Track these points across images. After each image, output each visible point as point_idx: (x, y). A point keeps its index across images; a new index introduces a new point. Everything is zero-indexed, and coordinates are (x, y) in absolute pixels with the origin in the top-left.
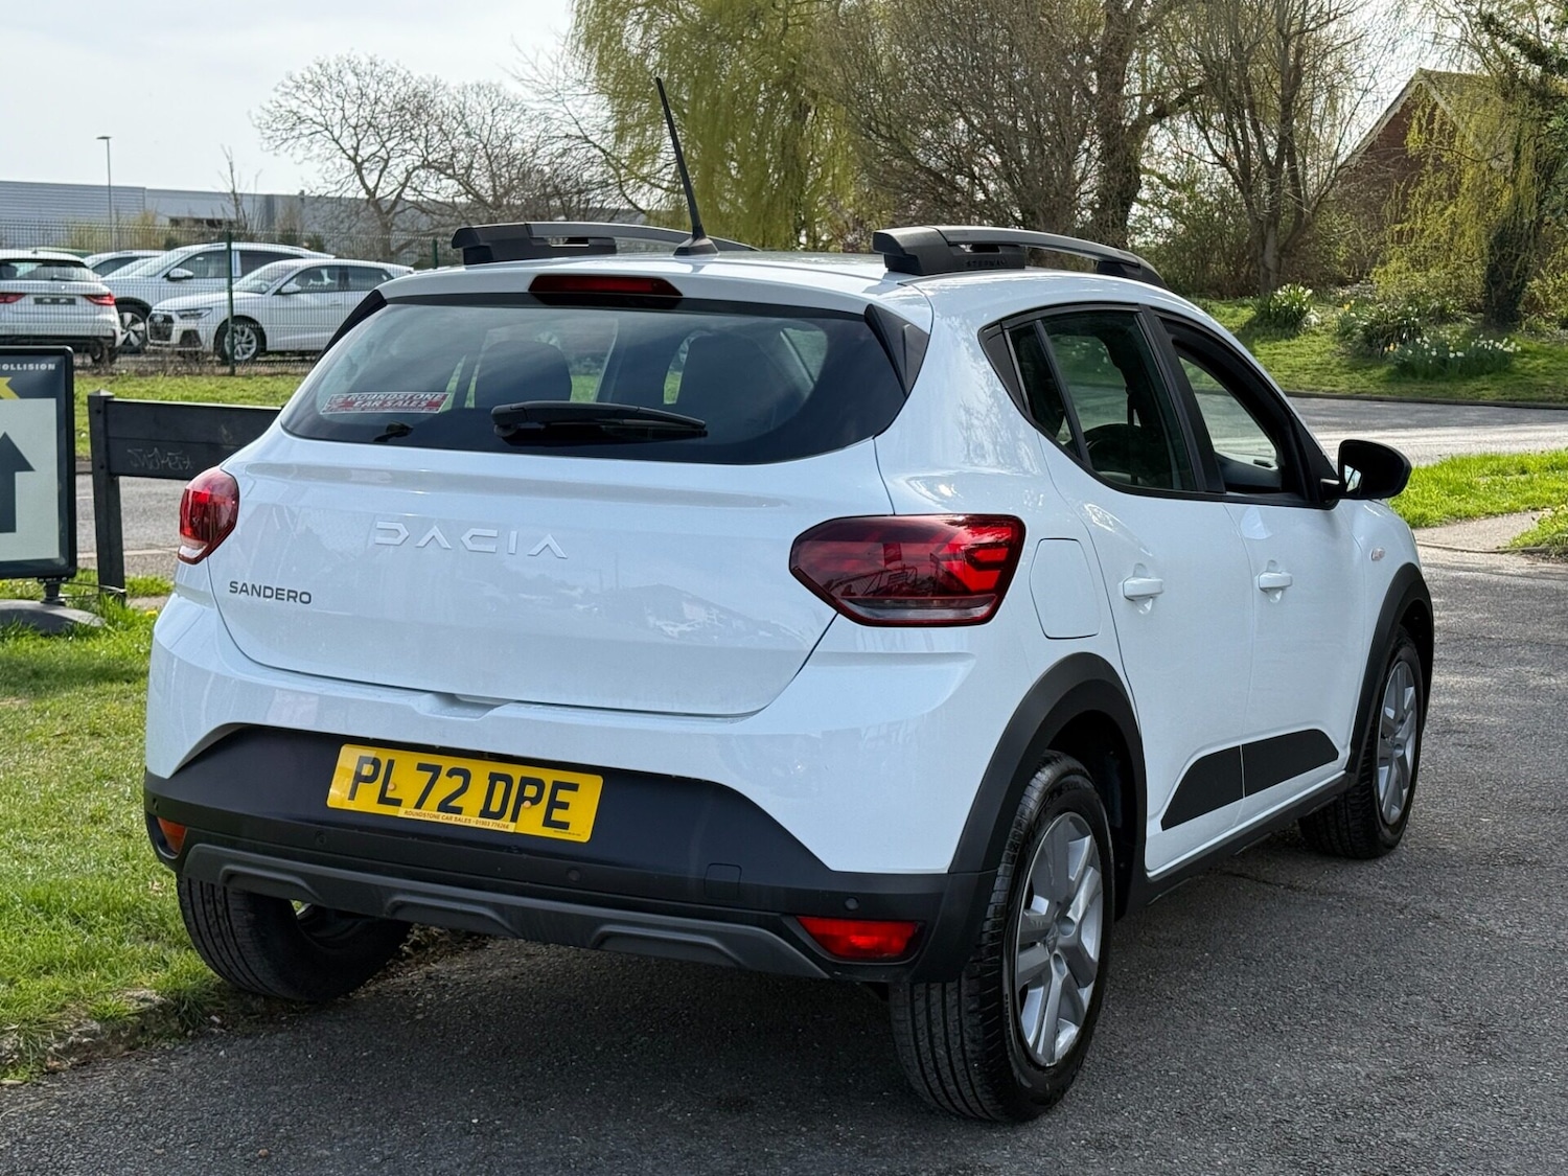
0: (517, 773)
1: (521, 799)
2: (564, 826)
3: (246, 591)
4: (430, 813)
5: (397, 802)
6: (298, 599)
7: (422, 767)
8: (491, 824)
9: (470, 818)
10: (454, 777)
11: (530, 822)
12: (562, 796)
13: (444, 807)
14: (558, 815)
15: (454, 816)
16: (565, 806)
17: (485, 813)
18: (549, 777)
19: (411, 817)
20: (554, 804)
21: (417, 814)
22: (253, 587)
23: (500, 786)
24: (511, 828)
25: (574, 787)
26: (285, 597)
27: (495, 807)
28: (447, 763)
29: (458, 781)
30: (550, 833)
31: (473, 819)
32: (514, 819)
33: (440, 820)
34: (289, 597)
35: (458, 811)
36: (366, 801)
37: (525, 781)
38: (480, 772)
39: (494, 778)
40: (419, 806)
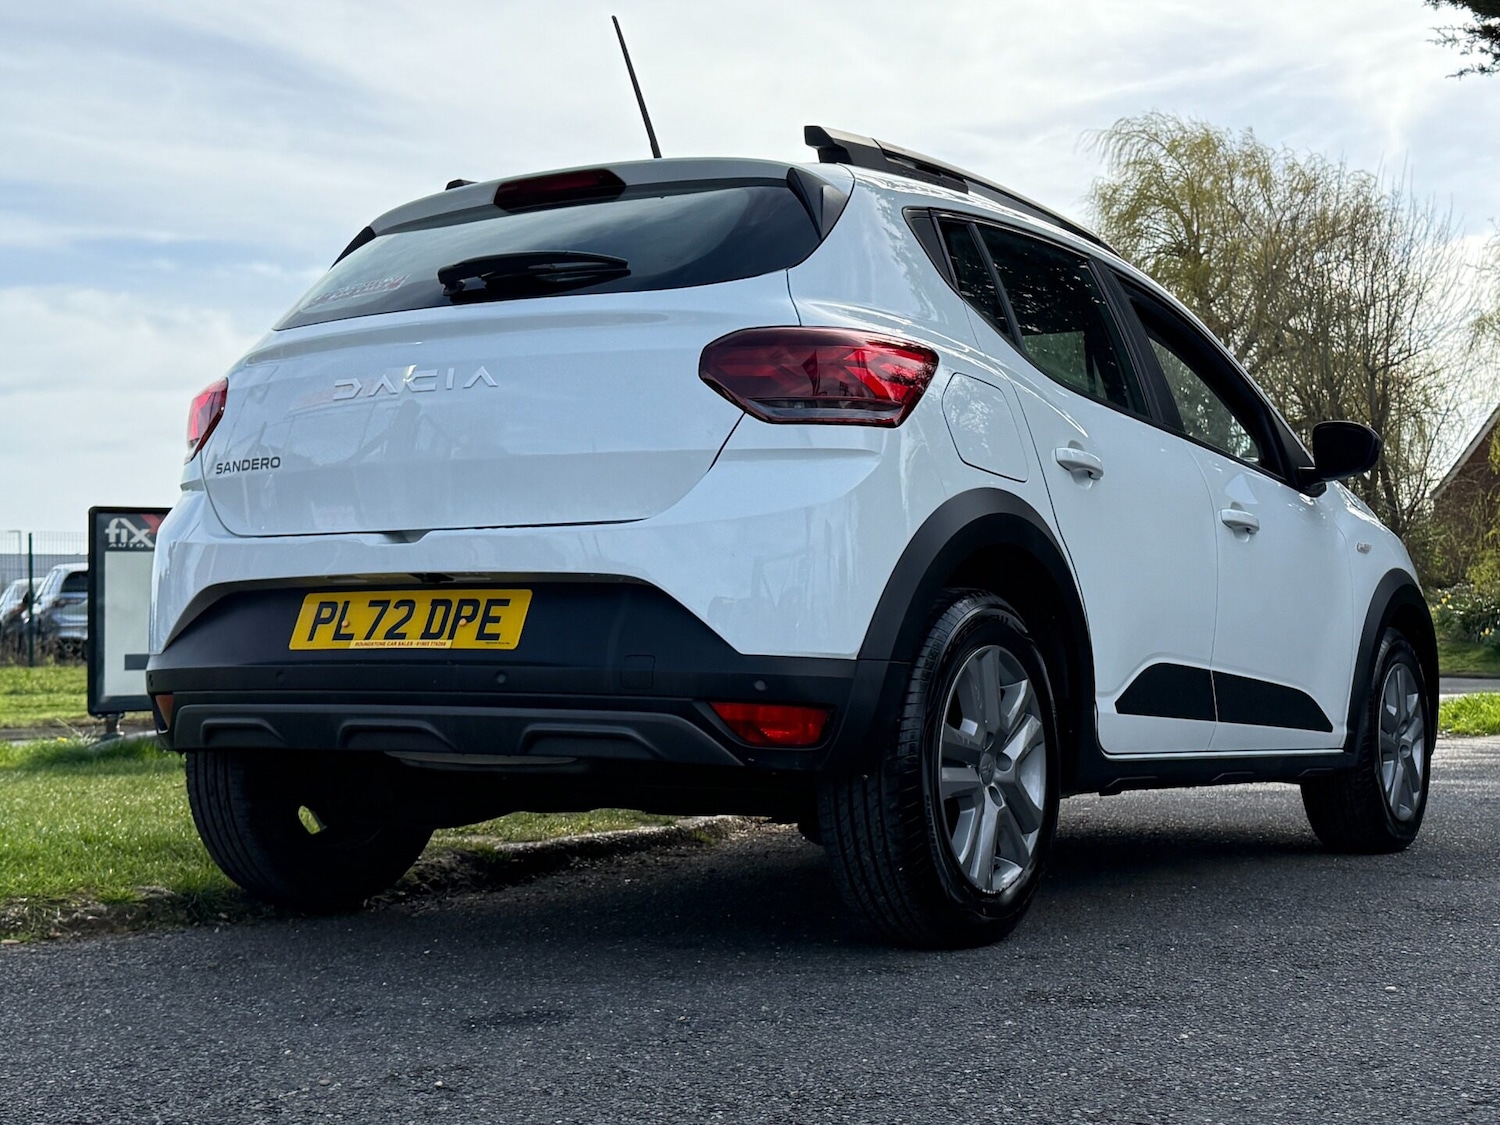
0: (455, 596)
1: (458, 618)
2: (496, 637)
3: (229, 469)
4: (378, 642)
5: (350, 637)
6: (269, 466)
7: (373, 603)
8: (431, 644)
9: (414, 642)
10: (401, 608)
11: (466, 638)
12: (495, 611)
13: (391, 635)
14: (490, 628)
15: (398, 641)
16: (497, 620)
17: (427, 635)
18: (483, 596)
19: (361, 647)
20: (487, 619)
21: (366, 644)
22: (234, 463)
23: (441, 610)
24: (448, 644)
25: (505, 602)
26: (259, 466)
27: (434, 629)
28: (395, 596)
29: (404, 611)
30: (482, 645)
31: (415, 642)
32: (451, 637)
33: (386, 647)
34: (262, 464)
35: (402, 636)
36: (324, 640)
37: (462, 603)
38: (423, 601)
39: (435, 603)
40: (368, 637)
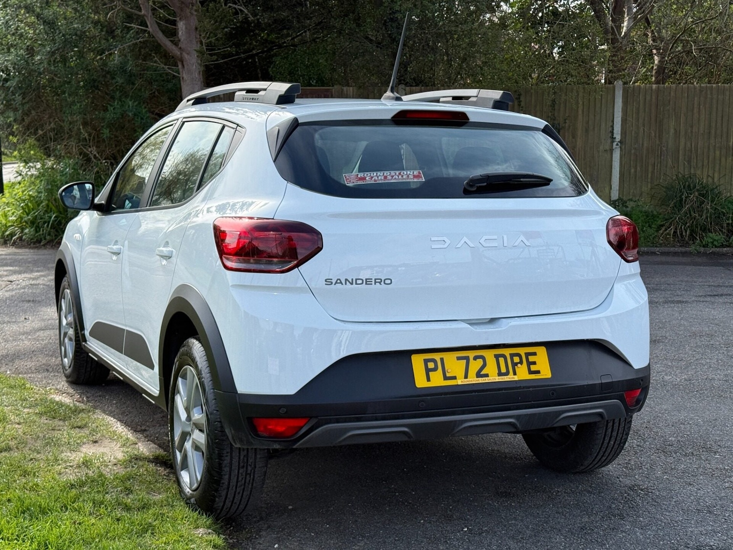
0: (507, 352)
2: (538, 372)
4: (473, 379)
5: (454, 378)
6: (382, 283)
7: (459, 358)
8: (505, 379)
9: (494, 378)
10: (478, 360)
11: (522, 374)
12: (531, 359)
13: (479, 375)
14: (533, 368)
15: (487, 378)
16: (534, 363)
17: (500, 374)
18: (522, 351)
19: (463, 383)
20: (530, 363)
21: (466, 381)
22: (346, 280)
23: (502, 360)
24: (516, 378)
25: (534, 354)
27: (503, 370)
28: (471, 354)
29: (480, 362)
30: (533, 377)
31: (496, 378)
32: (515, 374)
33: (479, 382)
34: (375, 282)
35: (487, 375)
36: (437, 380)
37: (512, 355)
38: (489, 355)
40: (466, 377)
